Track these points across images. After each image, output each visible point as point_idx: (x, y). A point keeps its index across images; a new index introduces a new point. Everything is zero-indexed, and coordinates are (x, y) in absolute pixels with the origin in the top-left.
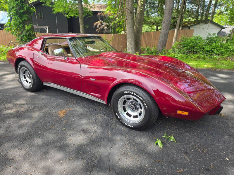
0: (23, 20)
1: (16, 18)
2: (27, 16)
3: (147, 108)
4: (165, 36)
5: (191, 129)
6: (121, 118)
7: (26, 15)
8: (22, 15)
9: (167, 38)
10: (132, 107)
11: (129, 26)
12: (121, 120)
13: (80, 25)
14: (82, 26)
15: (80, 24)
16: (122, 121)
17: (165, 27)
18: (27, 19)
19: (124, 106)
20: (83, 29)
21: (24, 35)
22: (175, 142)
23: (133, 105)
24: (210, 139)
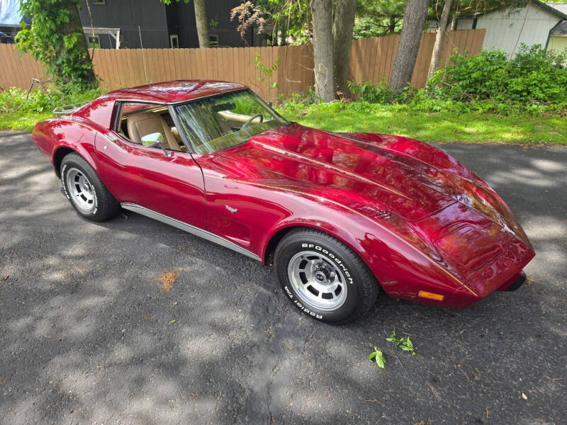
0: (59, 23)
1: (42, 20)
2: (68, 12)
3: (351, 283)
4: (411, 51)
5: (453, 319)
6: (296, 297)
7: (65, 11)
8: (54, 10)
9: (416, 57)
10: (320, 275)
11: (320, 26)
12: (296, 302)
13: (197, 20)
14: (202, 23)
15: (197, 18)
16: (298, 304)
17: (409, 30)
18: (67, 20)
19: (302, 270)
20: (205, 32)
21: (65, 61)
22: (414, 353)
23: (321, 270)
24: (492, 345)
